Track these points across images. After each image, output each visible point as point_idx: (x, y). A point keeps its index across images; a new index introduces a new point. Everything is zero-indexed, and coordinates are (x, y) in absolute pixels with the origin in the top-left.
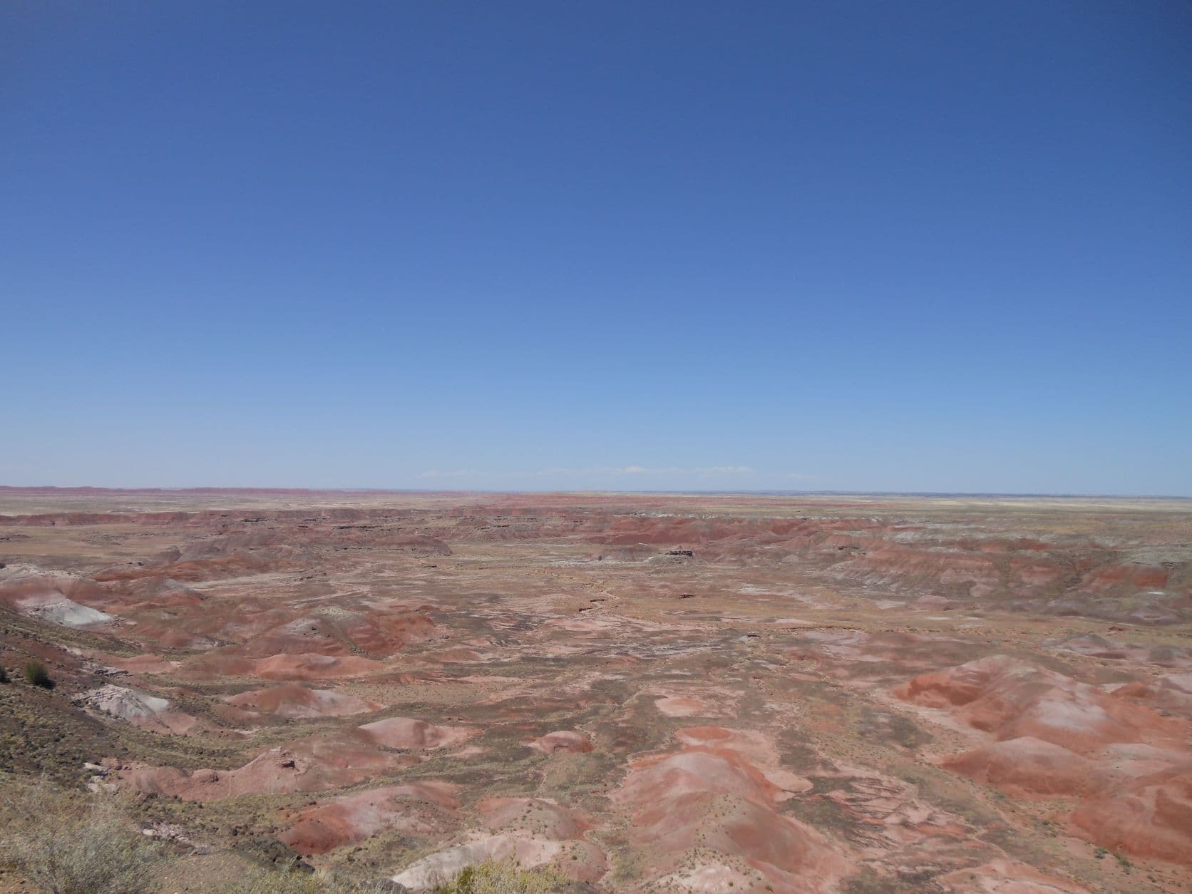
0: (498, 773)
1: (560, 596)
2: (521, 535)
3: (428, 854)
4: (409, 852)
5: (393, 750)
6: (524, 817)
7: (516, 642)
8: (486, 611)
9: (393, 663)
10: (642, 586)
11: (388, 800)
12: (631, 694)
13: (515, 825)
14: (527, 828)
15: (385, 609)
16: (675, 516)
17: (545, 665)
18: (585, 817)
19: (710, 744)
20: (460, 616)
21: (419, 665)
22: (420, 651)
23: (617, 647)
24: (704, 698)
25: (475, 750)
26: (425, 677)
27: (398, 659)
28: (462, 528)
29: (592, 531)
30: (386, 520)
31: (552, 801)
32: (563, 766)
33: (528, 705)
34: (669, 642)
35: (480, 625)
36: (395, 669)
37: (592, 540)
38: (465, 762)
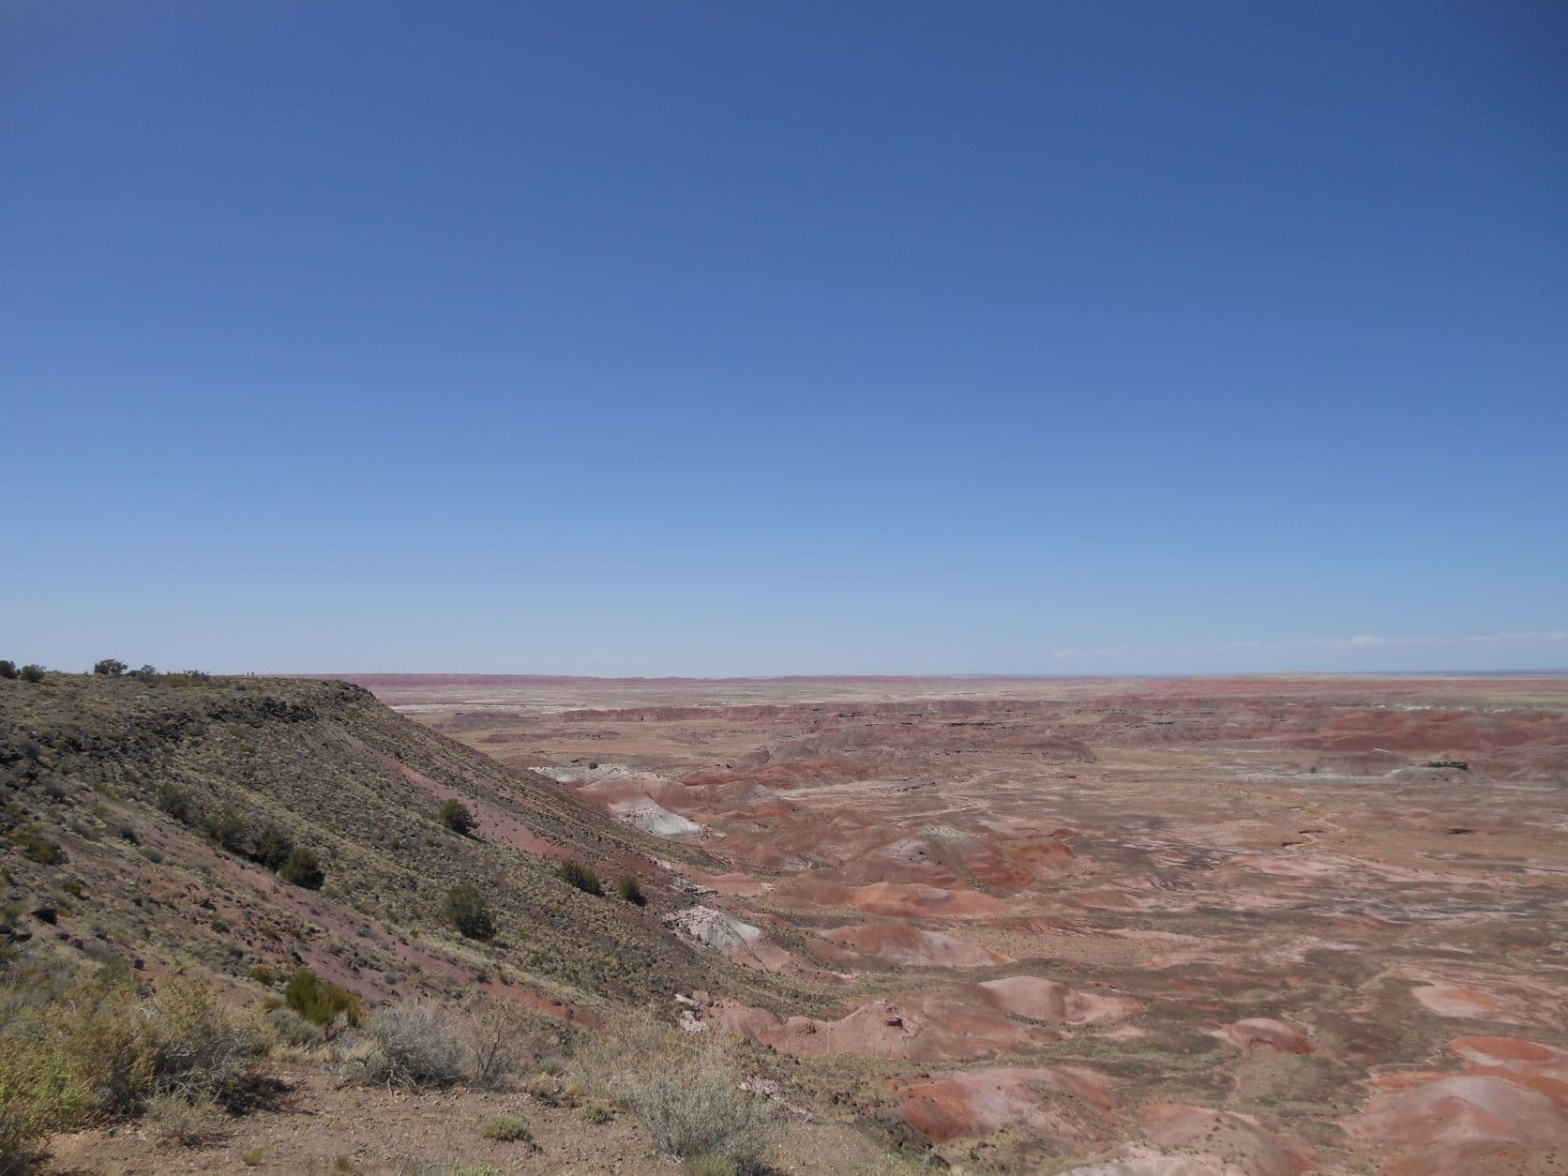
0: (1167, 1067)
1: (1253, 823)
2: (1193, 736)
3: (1074, 1167)
4: (1049, 1160)
5: (1023, 1019)
6: (1209, 1137)
7: (1187, 885)
8: (1145, 839)
9: (1021, 904)
10: (1384, 812)
11: (1020, 1085)
12: (1370, 974)
13: (1196, 1146)
14: (1215, 1153)
15: (1009, 831)
16: (1434, 708)
17: (1232, 921)
18: (1305, 1151)
19: (1514, 1066)
20: (1109, 845)
21: (1055, 909)
22: (1056, 890)
23: (1346, 903)
24: (1500, 992)
25: (1133, 1032)
26: (1065, 926)
27: (1027, 900)
28: (1108, 725)
29: (1300, 731)
30: (1008, 715)
31: (1250, 1119)
32: (1266, 1070)
33: (1207, 975)
34: (1433, 900)
35: (1136, 859)
36: (1024, 912)
37: (1300, 744)
38: (1122, 1047)
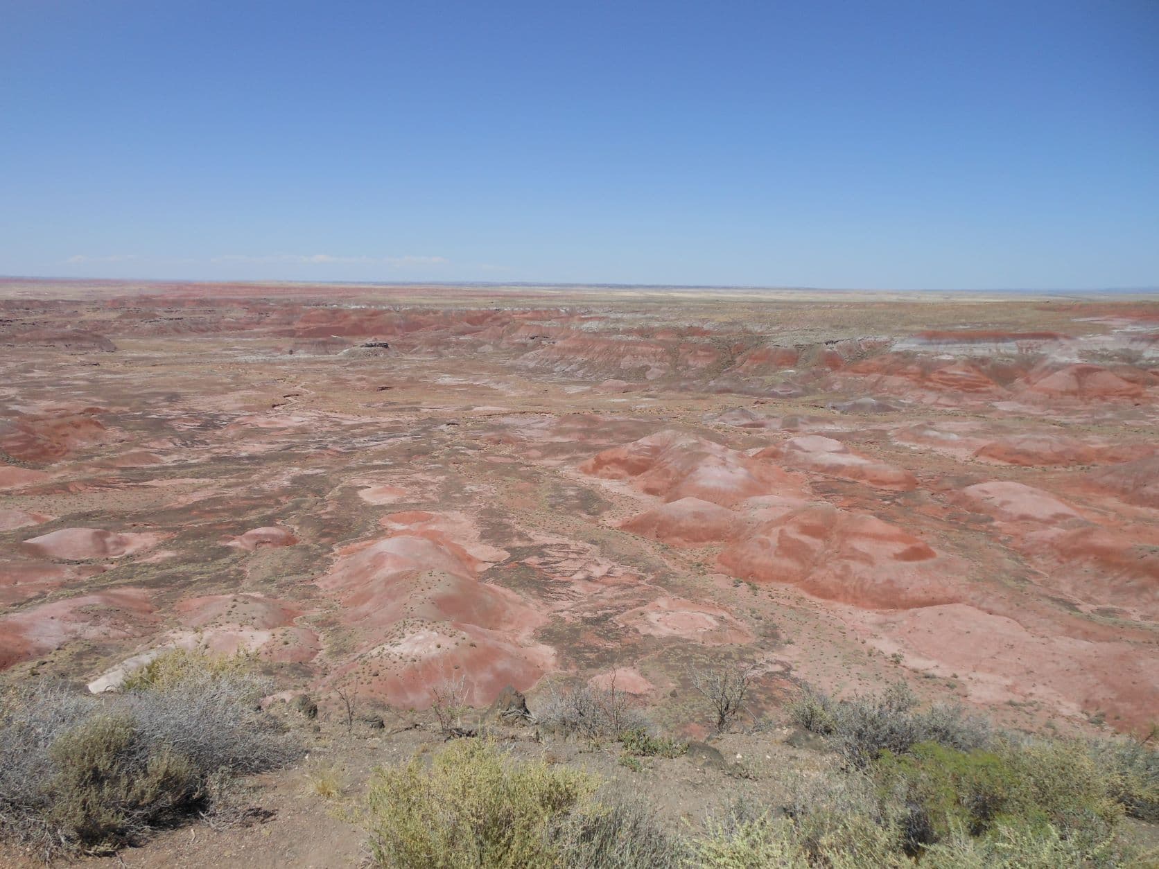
0: (197, 573)
1: (249, 392)
2: (199, 329)
3: (125, 659)
4: (104, 659)
5: (70, 562)
6: (229, 613)
7: (203, 442)
8: (165, 411)
9: (57, 472)
10: (339, 379)
11: (72, 612)
12: (333, 487)
13: (219, 620)
14: (233, 622)
15: (40, 413)
16: (368, 307)
17: (239, 464)
18: (293, 604)
19: (414, 527)
20: (135, 417)
21: (91, 472)
22: (91, 457)
23: (315, 442)
24: (406, 486)
25: (168, 554)
26: (101, 484)
27: (63, 468)
28: (126, 321)
29: (280, 324)
30: (27, 313)
31: (258, 595)
32: (268, 560)
33: (221, 504)
34: (369, 434)
35: (160, 426)
36: (61, 478)
37: (280, 334)
38: (158, 567)
